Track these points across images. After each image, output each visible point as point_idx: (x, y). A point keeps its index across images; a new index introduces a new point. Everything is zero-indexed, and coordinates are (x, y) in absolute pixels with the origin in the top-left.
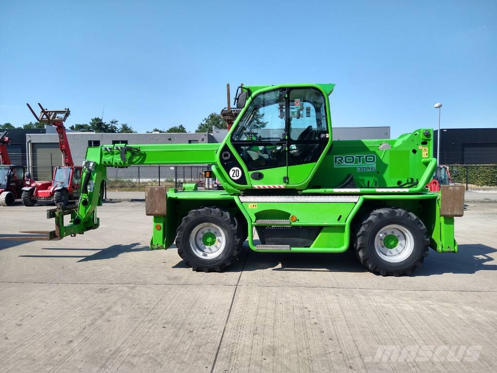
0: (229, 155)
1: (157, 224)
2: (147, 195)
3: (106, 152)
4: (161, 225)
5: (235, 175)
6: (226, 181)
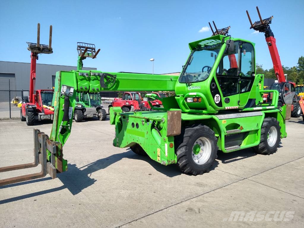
0: (215, 85)
1: (170, 143)
2: (169, 119)
3: (82, 77)
4: (173, 143)
5: (217, 100)
6: (210, 105)
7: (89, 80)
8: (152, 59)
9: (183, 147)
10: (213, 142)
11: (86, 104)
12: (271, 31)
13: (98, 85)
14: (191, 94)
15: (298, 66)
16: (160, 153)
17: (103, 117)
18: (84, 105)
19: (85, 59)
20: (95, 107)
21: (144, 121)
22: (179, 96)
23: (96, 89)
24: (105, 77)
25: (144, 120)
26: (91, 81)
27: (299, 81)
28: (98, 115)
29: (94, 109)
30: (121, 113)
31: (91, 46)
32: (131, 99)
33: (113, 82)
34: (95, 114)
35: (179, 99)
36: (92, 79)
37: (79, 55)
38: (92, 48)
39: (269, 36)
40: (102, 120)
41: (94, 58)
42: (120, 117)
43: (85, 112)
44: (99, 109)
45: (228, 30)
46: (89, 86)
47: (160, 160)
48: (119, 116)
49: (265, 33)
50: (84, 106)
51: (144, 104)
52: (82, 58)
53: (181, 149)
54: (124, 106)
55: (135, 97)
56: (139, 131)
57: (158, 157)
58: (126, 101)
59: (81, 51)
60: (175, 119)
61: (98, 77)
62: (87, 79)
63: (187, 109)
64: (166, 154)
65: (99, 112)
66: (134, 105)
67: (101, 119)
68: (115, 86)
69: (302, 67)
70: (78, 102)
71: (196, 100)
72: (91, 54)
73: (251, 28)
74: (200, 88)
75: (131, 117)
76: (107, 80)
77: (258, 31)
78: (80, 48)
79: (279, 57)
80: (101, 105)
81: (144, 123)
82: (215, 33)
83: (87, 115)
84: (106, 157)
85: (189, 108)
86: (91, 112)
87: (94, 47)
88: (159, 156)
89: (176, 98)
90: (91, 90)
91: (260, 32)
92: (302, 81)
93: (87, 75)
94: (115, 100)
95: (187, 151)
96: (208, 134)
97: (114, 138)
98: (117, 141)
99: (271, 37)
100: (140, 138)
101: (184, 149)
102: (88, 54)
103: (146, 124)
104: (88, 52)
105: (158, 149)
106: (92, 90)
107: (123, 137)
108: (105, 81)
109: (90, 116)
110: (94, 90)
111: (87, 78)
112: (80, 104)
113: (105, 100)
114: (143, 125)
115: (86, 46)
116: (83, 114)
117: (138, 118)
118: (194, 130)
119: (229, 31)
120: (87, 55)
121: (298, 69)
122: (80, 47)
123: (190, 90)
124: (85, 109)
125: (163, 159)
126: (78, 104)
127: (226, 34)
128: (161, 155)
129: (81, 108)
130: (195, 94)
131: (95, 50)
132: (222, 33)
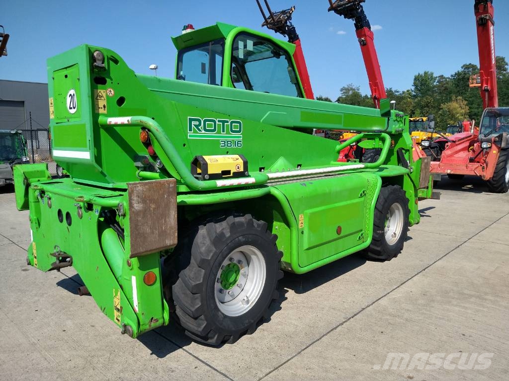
12: (365, 17)
15: (413, 89)
27: (414, 113)
39: (362, 27)
45: (291, 14)
49: (354, 22)
69: (420, 91)
73: (329, 10)
77: (343, 16)
79: (379, 67)
82: (269, 18)
91: (345, 18)
92: (419, 112)
99: (366, 28)
119: (293, 16)
121: (414, 93)
127: (288, 21)
132: (280, 18)
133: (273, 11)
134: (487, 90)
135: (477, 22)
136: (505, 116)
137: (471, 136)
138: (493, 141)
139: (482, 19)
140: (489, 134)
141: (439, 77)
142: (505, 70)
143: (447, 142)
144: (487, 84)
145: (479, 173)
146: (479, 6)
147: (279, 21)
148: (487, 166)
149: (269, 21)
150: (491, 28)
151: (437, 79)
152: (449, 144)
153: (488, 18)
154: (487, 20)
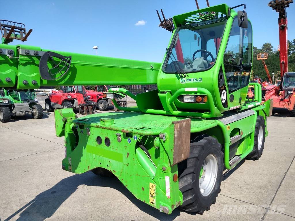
0: (223, 78)
1: (173, 174)
4: (177, 173)
5: (223, 99)
6: (216, 106)
7: (16, 63)
8: (95, 47)
9: (188, 176)
10: (220, 158)
11: (15, 98)
13: (35, 74)
14: (187, 90)
16: (155, 192)
17: (38, 115)
18: (12, 100)
19: (11, 42)
20: (28, 102)
21: (120, 136)
22: (163, 93)
23: (30, 83)
24: (50, 60)
25: (121, 133)
26: (20, 67)
28: (31, 112)
29: (27, 104)
30: (74, 118)
31: (20, 26)
32: (74, 92)
33: (65, 70)
34: (28, 111)
35: (165, 97)
36: (23, 62)
37: (3, 37)
38: (21, 28)
40: (37, 118)
41: (23, 41)
42: (72, 125)
43: (14, 108)
44: (32, 104)
46: (17, 78)
47: (154, 202)
48: (70, 123)
50: (13, 102)
51: (89, 97)
52: (7, 40)
53: (185, 178)
54: (65, 99)
55: (78, 89)
56: (112, 150)
57: (151, 199)
58: (68, 95)
59: (5, 32)
60: (183, 134)
61: (35, 58)
62: (12, 62)
63: (175, 110)
64: (168, 194)
65: (33, 109)
66: (78, 98)
67: (36, 116)
68: (69, 76)
70: (3, 97)
71: (201, 100)
72: (20, 36)
73: (199, 19)
74: (201, 82)
75: (96, 127)
76: (54, 65)
78: (4, 28)
80: (36, 100)
81: (121, 138)
83: (16, 112)
84: (50, 187)
85: (177, 110)
86: (22, 108)
87: (23, 27)
88: (152, 197)
89: (159, 94)
90: (20, 84)
93: (10, 54)
94: (54, 93)
95: (194, 181)
96: (216, 150)
97: (64, 158)
98: (70, 162)
100: (113, 161)
101: (189, 178)
102: (16, 35)
103: (125, 141)
104: (16, 33)
105: (151, 184)
106: (24, 86)
107: (80, 158)
108: (50, 66)
109: (21, 114)
110: (26, 84)
111: (12, 60)
112: (7, 100)
113: (39, 91)
114: (119, 141)
115: (13, 24)
116: (11, 112)
117: (110, 129)
118: (199, 145)
120: (15, 37)
122: (4, 26)
123: (184, 83)
124: (14, 105)
125: (162, 204)
126: (3, 99)
128: (157, 194)
129: (8, 105)
130: (195, 89)
131: (24, 30)
132: (169, 22)
133: (166, 18)
134: (284, 63)
135: (280, 28)
136: (293, 77)
137: (275, 87)
138: (293, 90)
139: (282, 26)
140: (288, 86)
141: (236, 54)
142: (272, 50)
143: (266, 90)
144: (284, 60)
145: (286, 107)
146: (281, 20)
147: (169, 24)
148: (290, 103)
149: (163, 23)
150: (287, 31)
151: (235, 55)
152: (267, 91)
153: (285, 26)
154: (285, 27)
